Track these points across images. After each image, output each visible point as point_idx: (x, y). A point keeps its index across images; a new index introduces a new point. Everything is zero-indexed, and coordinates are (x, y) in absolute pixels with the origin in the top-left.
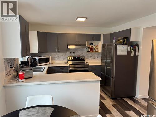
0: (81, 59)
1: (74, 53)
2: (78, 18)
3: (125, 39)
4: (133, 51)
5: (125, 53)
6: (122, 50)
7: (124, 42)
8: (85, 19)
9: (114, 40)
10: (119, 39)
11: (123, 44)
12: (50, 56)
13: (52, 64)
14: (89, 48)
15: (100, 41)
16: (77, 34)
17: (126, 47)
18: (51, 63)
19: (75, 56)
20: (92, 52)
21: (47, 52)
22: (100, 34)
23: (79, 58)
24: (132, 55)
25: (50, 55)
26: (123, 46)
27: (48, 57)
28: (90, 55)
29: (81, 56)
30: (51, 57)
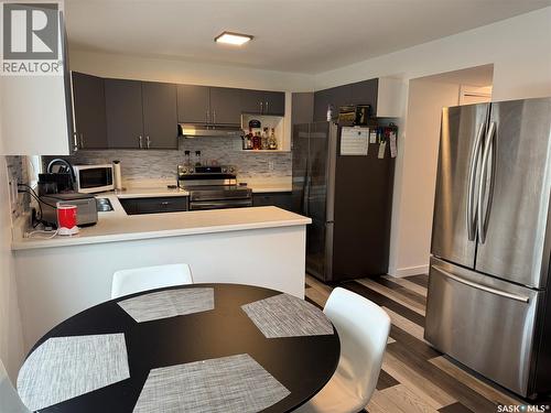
0: (222, 173)
1: (198, 153)
2: (226, 36)
3: (363, 110)
4: (383, 145)
5: (364, 151)
6: (354, 142)
7: (358, 117)
8: (247, 39)
9: (329, 113)
10: (345, 109)
11: (357, 122)
12: (116, 162)
13: (124, 190)
14: (249, 136)
15: (283, 114)
16: (210, 87)
17: (365, 131)
18: (119, 187)
19: (204, 164)
20: (257, 150)
21: (107, 148)
22: (283, 94)
23: (218, 169)
24: (381, 155)
25: (116, 159)
26: (357, 129)
27: (110, 166)
28: (252, 160)
29: (223, 162)
30: (118, 166)
